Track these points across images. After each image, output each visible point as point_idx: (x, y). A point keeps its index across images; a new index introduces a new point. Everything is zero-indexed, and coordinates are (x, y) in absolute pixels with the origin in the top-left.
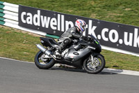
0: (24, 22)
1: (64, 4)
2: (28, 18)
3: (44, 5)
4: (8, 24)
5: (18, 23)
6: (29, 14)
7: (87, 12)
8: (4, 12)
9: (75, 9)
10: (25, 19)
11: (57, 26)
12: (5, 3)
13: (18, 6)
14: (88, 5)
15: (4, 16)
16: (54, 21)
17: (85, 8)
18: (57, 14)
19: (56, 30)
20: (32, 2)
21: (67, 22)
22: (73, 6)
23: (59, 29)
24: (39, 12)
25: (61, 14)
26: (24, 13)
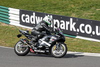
0: (24, 21)
1: (52, 7)
2: (26, 19)
4: (12, 23)
5: (19, 22)
6: (27, 16)
7: (69, 12)
8: (9, 15)
9: (60, 11)
12: (9, 9)
13: (19, 10)
14: (69, 7)
15: (9, 18)
18: (47, 14)
20: (29, 7)
21: (54, 20)
22: (59, 9)
24: (34, 13)
25: (50, 15)
26: (23, 15)
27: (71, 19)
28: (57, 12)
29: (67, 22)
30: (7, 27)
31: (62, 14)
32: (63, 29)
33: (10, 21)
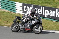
0: (25, 11)
1: (44, 2)
2: (27, 9)
3: (34, 2)
4: (18, 12)
5: (22, 11)
6: (27, 7)
7: (55, 5)
9: (49, 4)
10: (26, 9)
11: (41, 12)
12: (16, 3)
13: (22, 4)
14: (55, 2)
16: (39, 10)
17: (54, 3)
18: (41, 6)
19: (41, 14)
20: (29, 2)
22: (48, 3)
23: (42, 14)
24: (32, 6)
25: (43, 7)
26: (25, 7)
27: (57, 10)
28: (47, 5)
29: (54, 11)
30: (14, 15)
31: (51, 6)
32: (51, 16)
33: (16, 10)
